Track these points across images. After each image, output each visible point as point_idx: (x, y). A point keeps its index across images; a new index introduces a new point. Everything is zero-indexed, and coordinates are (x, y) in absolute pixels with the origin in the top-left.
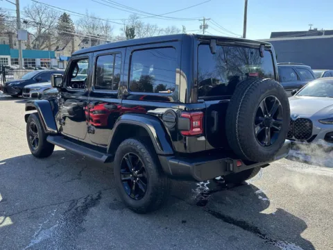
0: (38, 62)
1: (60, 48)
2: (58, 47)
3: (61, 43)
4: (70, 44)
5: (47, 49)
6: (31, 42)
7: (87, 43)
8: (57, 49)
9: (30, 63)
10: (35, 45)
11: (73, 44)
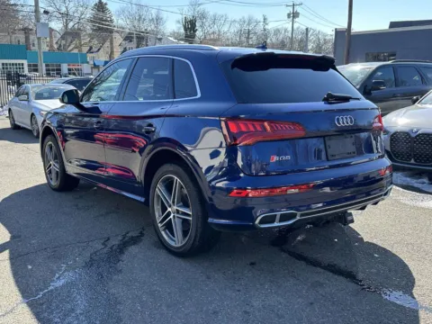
0: (65, 68)
1: (94, 49)
2: (91, 48)
3: (95, 42)
4: (107, 44)
5: (76, 51)
6: (55, 42)
7: (131, 41)
8: (90, 51)
9: (53, 70)
10: (60, 46)
11: (112, 43)
